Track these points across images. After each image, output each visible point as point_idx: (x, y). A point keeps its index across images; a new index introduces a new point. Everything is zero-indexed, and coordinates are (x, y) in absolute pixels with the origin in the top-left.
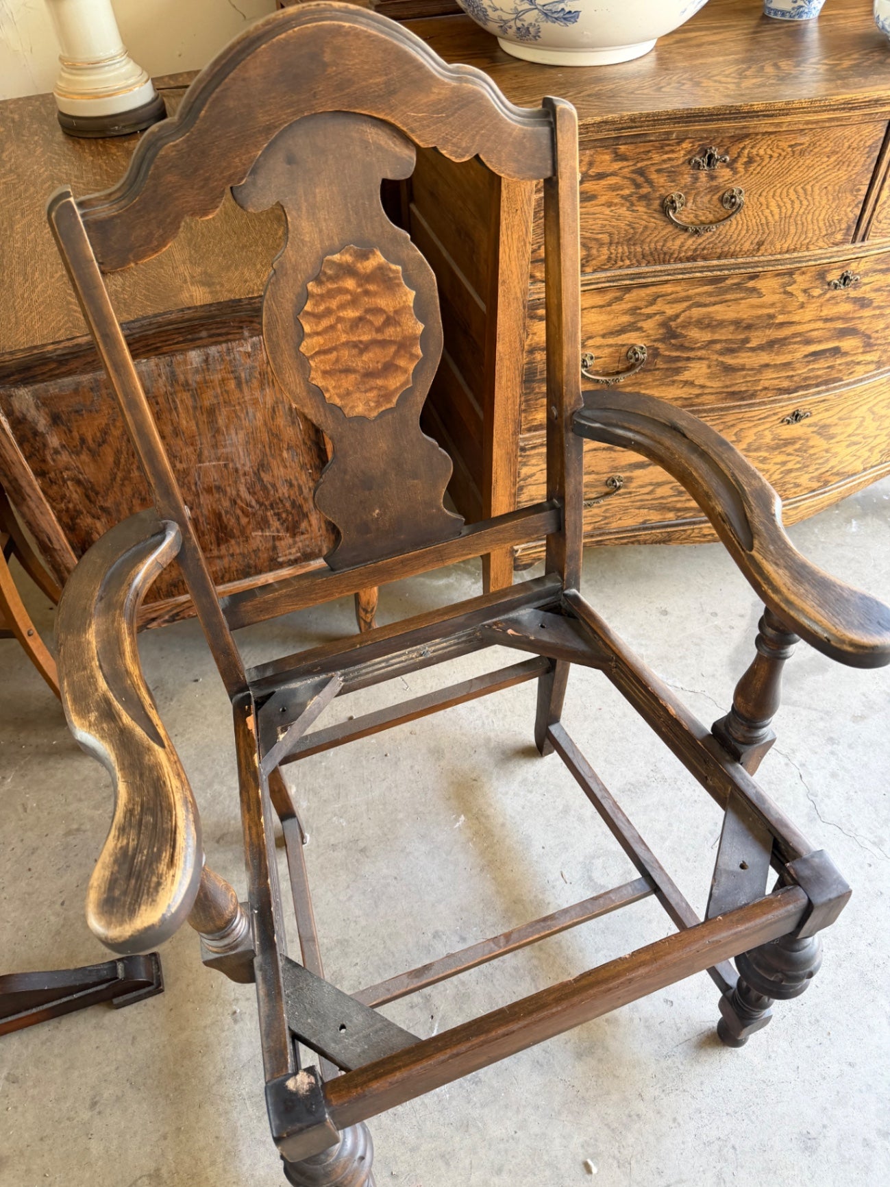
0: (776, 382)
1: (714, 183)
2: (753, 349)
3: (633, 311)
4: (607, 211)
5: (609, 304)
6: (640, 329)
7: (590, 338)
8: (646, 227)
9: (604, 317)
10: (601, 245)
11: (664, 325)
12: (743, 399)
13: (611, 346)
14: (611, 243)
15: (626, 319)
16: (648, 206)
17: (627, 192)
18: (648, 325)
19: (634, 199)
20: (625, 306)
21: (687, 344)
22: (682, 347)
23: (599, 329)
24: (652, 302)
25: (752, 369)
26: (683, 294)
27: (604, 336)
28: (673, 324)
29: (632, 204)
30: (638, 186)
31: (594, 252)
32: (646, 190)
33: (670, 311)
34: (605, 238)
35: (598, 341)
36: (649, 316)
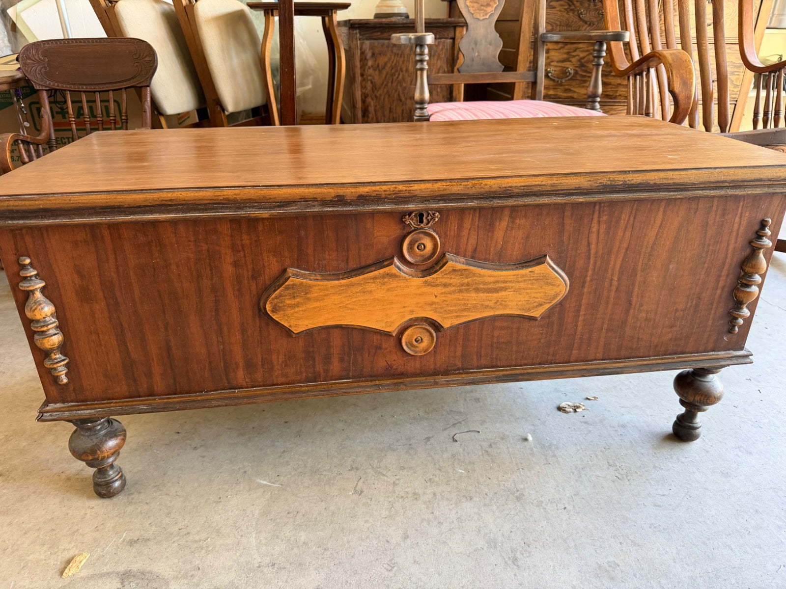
0: (624, 93)
1: (596, 7)
2: (614, 76)
3: (568, 53)
4: (559, 13)
5: (560, 49)
6: (570, 61)
7: (552, 62)
8: (573, 21)
9: (557, 54)
10: (557, 25)
11: (579, 60)
12: (611, 99)
13: (560, 67)
14: (560, 25)
15: (565, 56)
16: (573, 13)
17: (566, 7)
18: (574, 60)
19: (568, 10)
20: (565, 51)
21: (588, 70)
22: (586, 71)
23: (555, 58)
24: (575, 51)
25: (614, 85)
26: (586, 49)
27: (557, 62)
28: (583, 61)
29: (568, 12)
30: (570, 6)
31: (554, 27)
32: (573, 7)
33: (582, 55)
34: (558, 23)
35: (555, 64)
36: (574, 56)
